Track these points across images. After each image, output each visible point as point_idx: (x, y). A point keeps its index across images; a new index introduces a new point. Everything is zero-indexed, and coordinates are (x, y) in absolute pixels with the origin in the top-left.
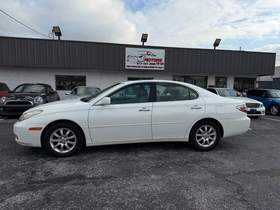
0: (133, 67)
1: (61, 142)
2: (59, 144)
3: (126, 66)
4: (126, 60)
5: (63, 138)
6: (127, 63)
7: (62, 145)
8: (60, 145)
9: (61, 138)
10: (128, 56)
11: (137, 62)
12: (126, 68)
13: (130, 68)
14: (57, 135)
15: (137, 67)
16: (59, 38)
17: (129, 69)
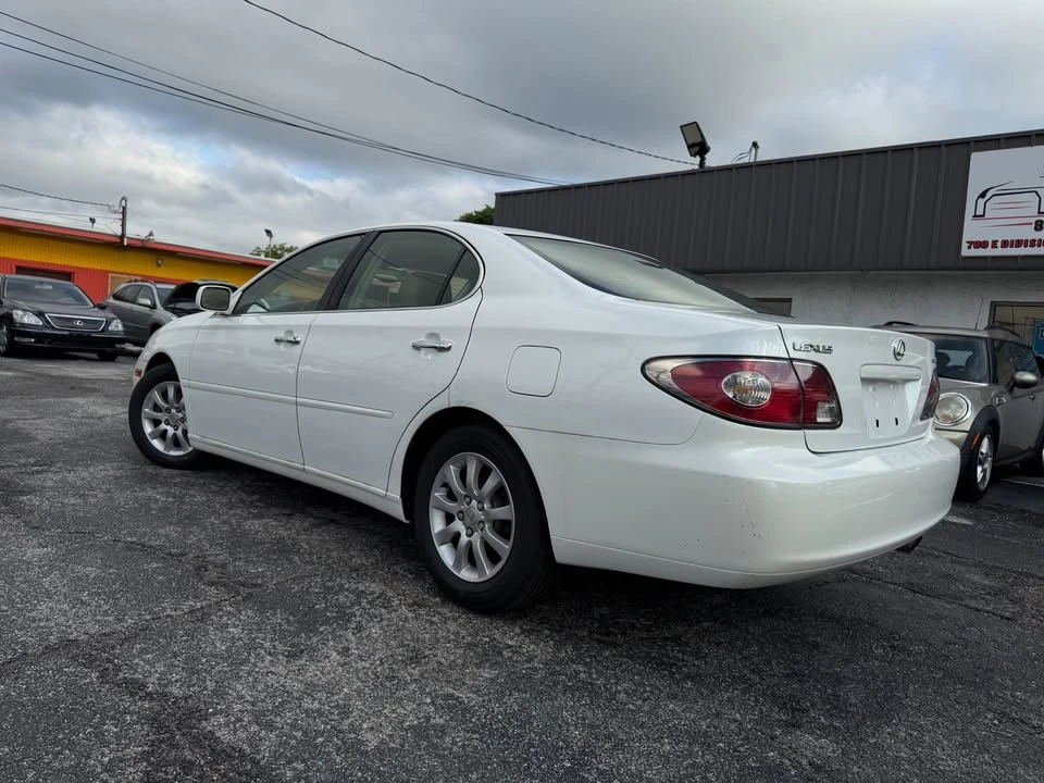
0: (1005, 244)
1: (167, 423)
2: (163, 426)
3: (965, 245)
4: (969, 213)
5: (173, 411)
6: (972, 230)
7: (171, 431)
8: (166, 431)
9: (168, 410)
10: (983, 195)
11: (1033, 220)
12: (966, 252)
13: (989, 252)
14: (160, 402)
15: (1033, 243)
16: (702, 163)
17: (985, 258)
